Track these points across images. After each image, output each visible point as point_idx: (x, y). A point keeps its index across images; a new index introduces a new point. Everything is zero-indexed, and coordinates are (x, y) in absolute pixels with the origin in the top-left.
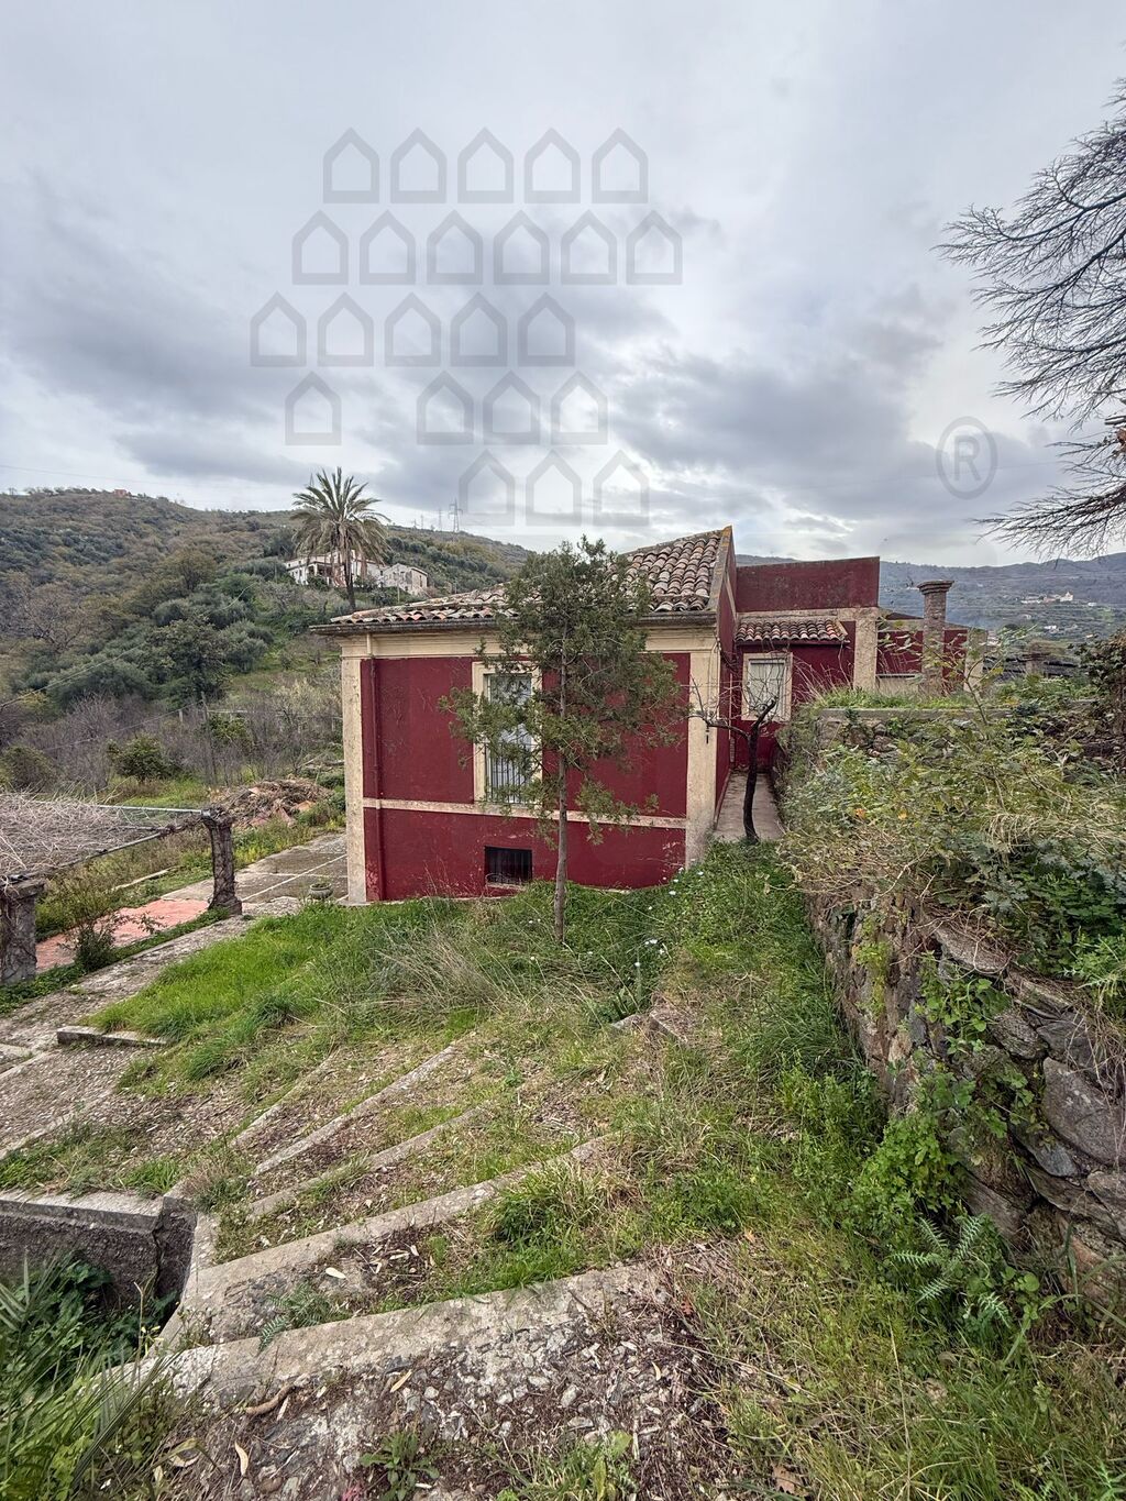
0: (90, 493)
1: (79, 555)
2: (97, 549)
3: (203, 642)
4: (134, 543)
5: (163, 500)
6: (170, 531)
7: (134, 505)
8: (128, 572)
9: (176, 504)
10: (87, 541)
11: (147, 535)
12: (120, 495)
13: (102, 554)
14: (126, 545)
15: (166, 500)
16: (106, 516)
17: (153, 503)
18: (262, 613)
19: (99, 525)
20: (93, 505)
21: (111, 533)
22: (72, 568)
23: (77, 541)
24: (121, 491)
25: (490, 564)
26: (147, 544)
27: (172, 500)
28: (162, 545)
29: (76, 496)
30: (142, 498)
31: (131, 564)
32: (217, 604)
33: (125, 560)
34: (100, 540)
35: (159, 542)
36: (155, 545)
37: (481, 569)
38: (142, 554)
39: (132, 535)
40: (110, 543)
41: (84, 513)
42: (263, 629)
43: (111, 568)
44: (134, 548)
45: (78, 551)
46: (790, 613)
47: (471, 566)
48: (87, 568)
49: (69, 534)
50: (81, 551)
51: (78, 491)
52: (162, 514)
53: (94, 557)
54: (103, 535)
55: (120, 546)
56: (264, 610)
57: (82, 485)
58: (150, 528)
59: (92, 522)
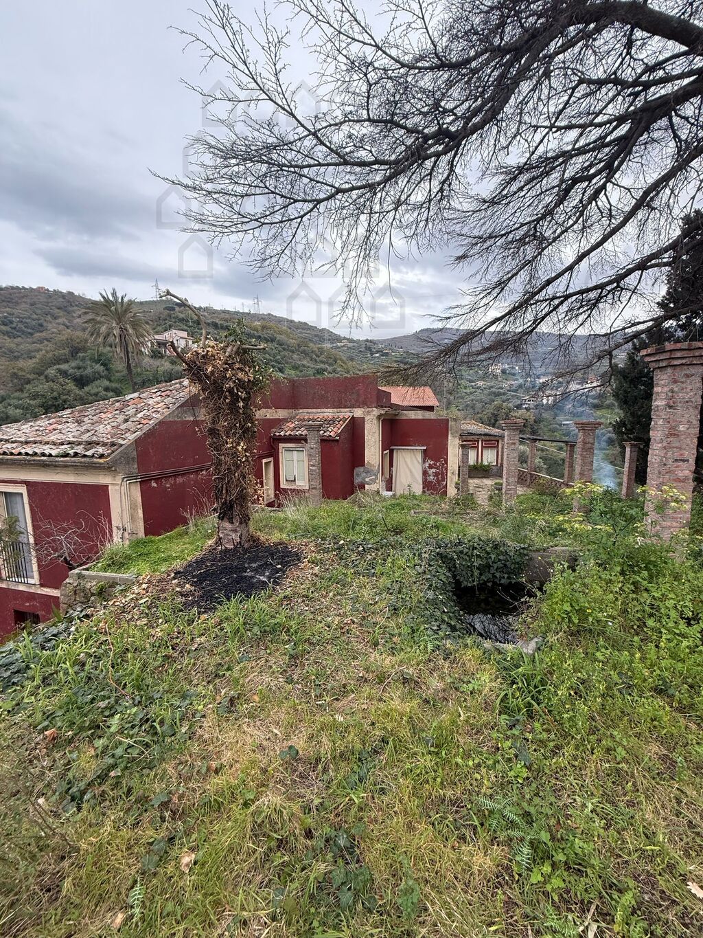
0: (20, 289)
1: (13, 331)
2: (25, 327)
3: (65, 397)
4: (50, 322)
5: (70, 294)
6: (75, 315)
7: (50, 297)
8: (46, 343)
9: (79, 297)
10: (19, 322)
11: (59, 317)
12: (41, 291)
13: (29, 331)
14: (45, 324)
15: (73, 293)
16: (32, 305)
17: (63, 295)
18: (117, 374)
19: (26, 311)
20: (23, 297)
21: (35, 316)
22: (9, 340)
23: (11, 322)
24: (42, 288)
25: (278, 337)
26: (59, 324)
27: (76, 294)
28: (68, 324)
29: (11, 291)
30: (57, 293)
31: (47, 337)
32: (85, 368)
33: (44, 334)
34: (27, 321)
35: (66, 322)
36: (64, 324)
37: (272, 340)
38: (55, 330)
39: (49, 318)
40: (34, 323)
41: (17, 303)
42: (114, 385)
43: (34, 340)
44: (50, 326)
45: (12, 328)
46: (326, 410)
47: (265, 339)
48: (19, 339)
49: (6, 317)
50: (15, 328)
51: (12, 288)
52: (68, 302)
53: (23, 332)
54: (30, 318)
55: (41, 325)
56: (117, 372)
57: (15, 284)
58: (61, 313)
59: (22, 310)
